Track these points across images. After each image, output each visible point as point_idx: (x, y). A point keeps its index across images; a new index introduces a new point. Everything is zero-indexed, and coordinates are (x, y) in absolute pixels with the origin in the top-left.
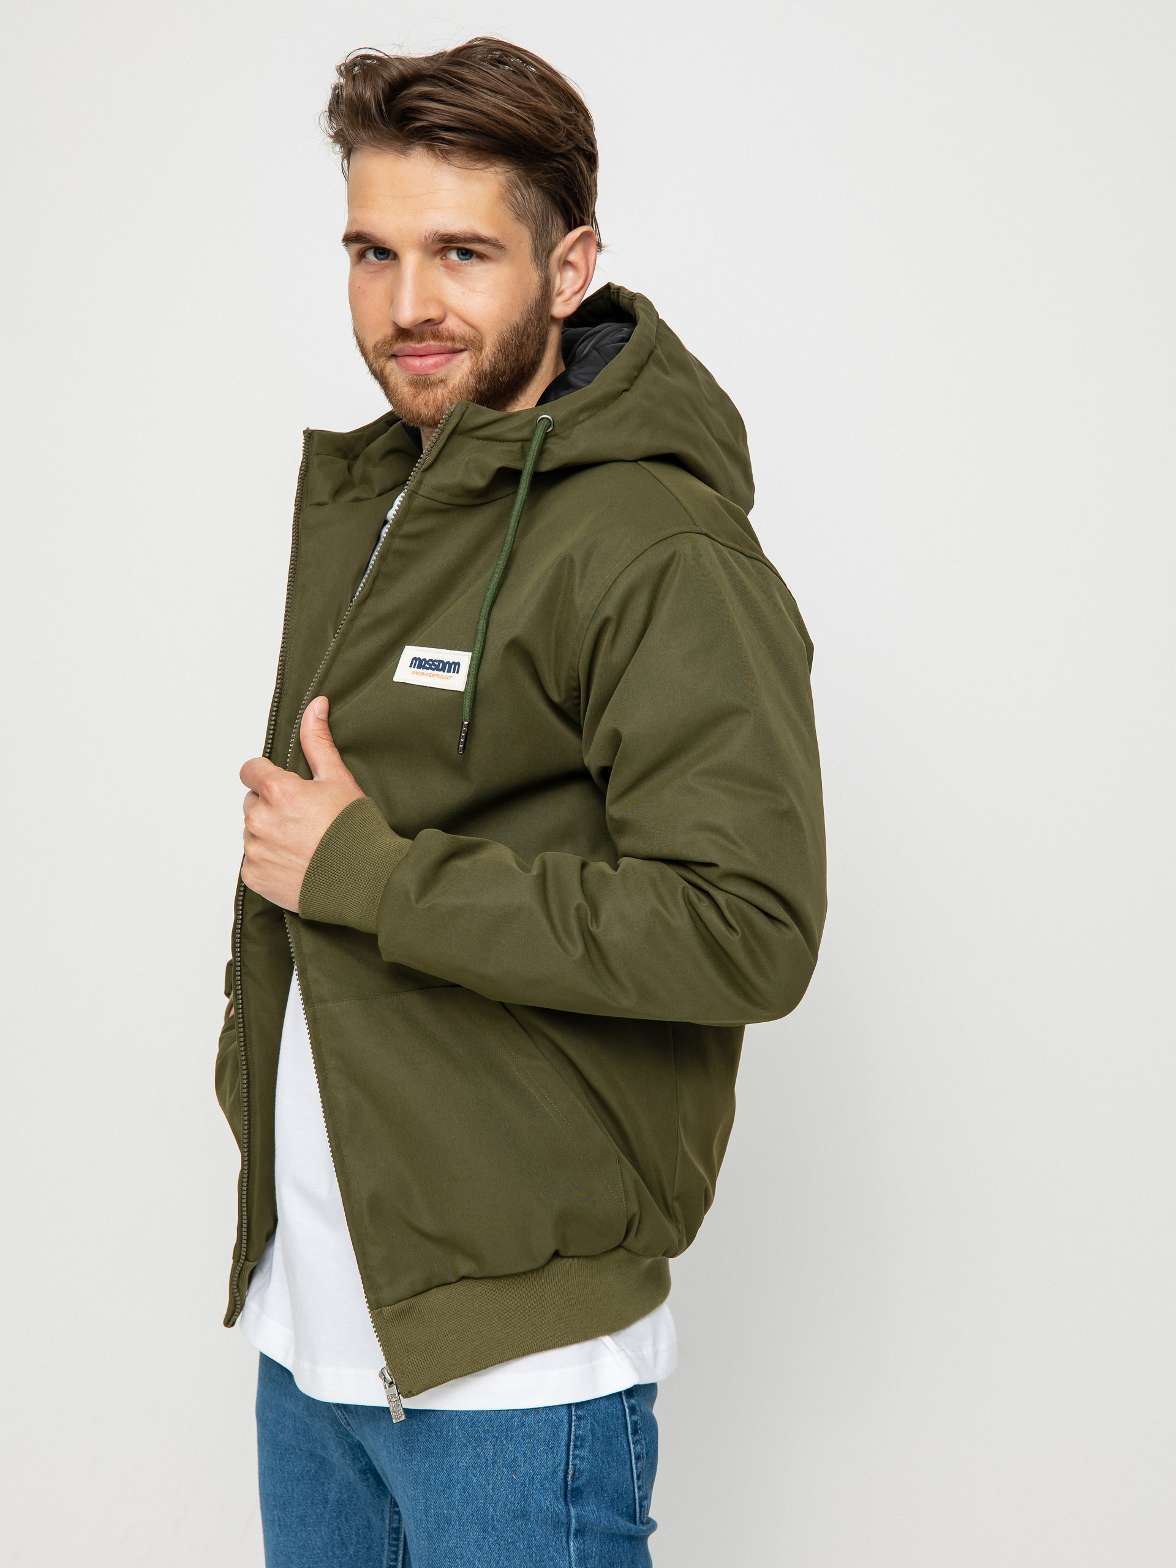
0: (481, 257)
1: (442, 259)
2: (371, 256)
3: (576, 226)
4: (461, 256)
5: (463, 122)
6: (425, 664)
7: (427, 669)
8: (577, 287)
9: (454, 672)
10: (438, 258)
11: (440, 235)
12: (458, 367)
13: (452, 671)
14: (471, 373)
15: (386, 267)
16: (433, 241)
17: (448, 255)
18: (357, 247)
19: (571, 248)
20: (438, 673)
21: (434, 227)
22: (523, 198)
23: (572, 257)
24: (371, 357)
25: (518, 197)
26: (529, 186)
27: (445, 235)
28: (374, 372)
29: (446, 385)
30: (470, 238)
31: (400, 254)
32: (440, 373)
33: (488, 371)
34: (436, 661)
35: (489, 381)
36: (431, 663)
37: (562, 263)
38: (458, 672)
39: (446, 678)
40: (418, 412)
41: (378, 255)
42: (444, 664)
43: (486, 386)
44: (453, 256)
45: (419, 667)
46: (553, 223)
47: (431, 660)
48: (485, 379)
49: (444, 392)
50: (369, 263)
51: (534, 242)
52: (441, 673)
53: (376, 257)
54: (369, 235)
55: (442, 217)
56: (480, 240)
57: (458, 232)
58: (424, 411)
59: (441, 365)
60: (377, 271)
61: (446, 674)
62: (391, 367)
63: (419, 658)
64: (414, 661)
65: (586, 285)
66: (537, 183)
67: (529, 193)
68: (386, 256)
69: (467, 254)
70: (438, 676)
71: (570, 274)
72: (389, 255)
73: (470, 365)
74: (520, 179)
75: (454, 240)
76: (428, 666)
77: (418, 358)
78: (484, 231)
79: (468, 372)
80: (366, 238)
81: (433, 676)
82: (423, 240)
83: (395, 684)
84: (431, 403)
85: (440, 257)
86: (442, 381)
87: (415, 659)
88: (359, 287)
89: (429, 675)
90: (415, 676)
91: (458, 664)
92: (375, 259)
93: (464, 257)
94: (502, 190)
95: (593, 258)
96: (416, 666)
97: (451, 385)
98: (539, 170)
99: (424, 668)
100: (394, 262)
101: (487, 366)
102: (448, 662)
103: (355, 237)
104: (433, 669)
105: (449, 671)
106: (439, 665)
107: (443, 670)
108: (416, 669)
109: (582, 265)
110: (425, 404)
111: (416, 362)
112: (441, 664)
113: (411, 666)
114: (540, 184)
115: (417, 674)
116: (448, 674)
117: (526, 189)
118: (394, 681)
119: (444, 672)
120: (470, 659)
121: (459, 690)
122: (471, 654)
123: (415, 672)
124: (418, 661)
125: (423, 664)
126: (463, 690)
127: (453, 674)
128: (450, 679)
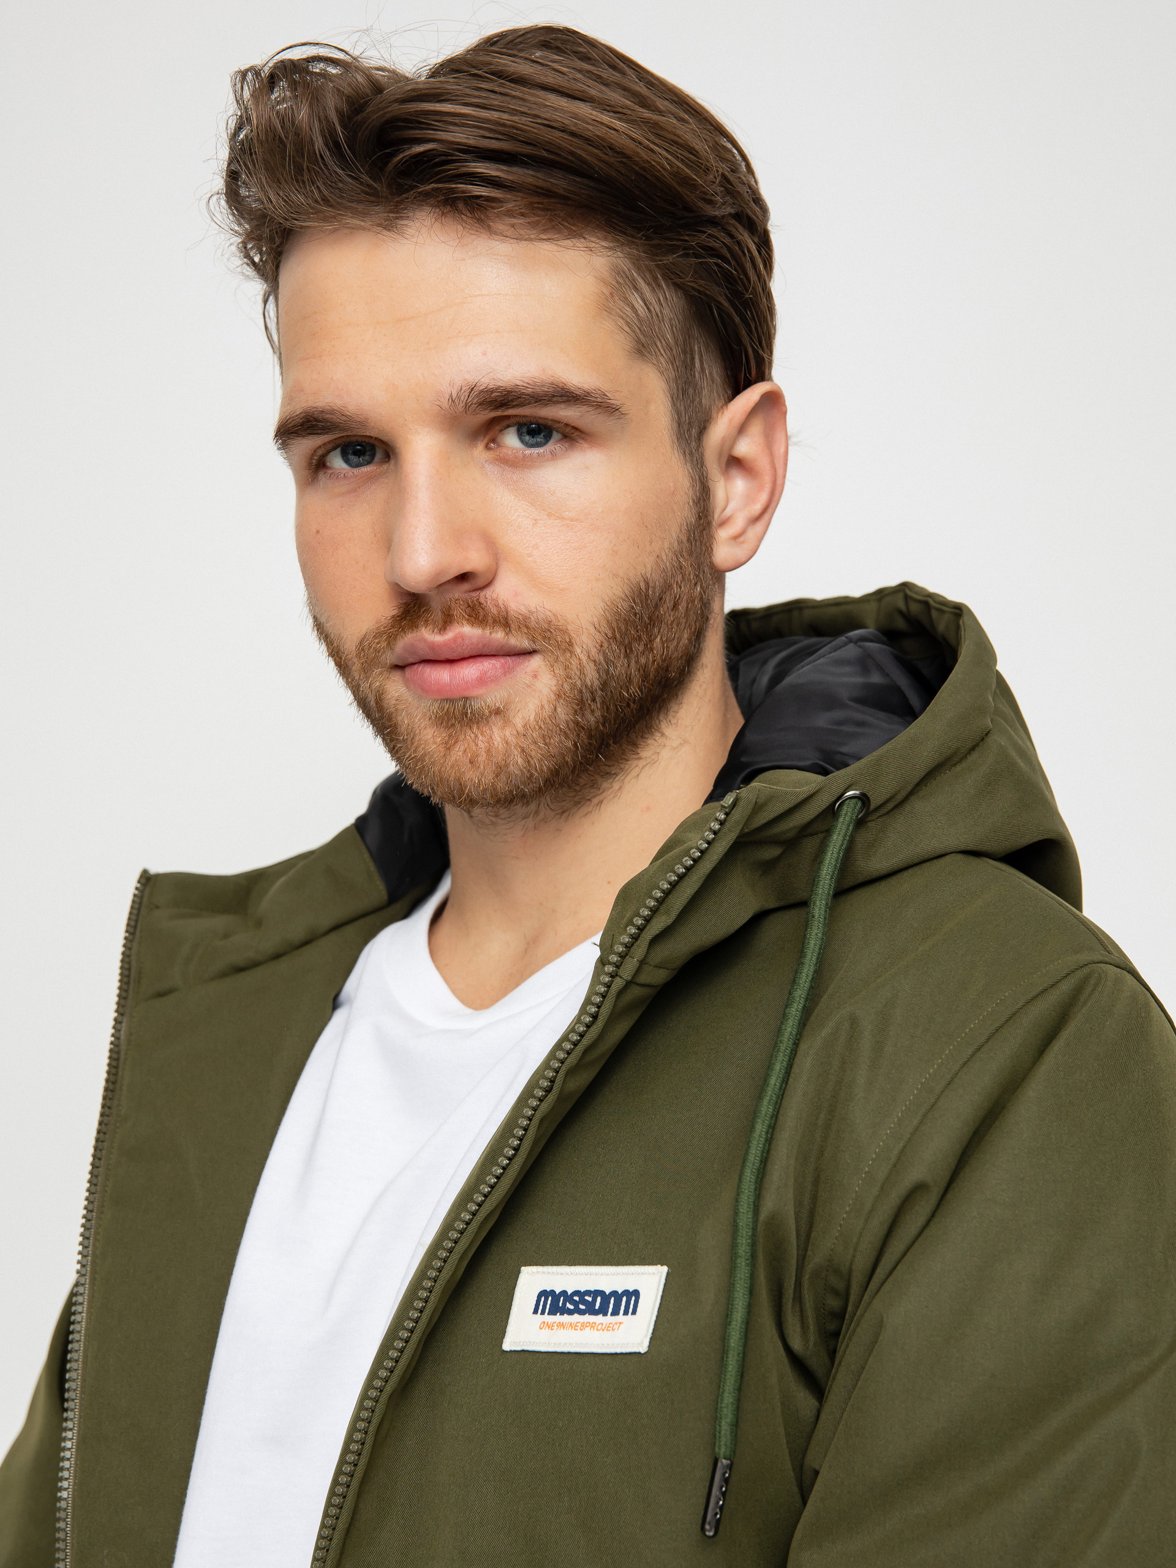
0: (572, 435)
1: (487, 447)
2: (337, 462)
3: (748, 384)
4: (527, 438)
5: (511, 138)
6: (564, 1304)
7: (570, 1312)
8: (758, 507)
9: (626, 1313)
10: (481, 446)
11: (482, 391)
12: (529, 686)
13: (622, 1312)
14: (559, 696)
15: (371, 479)
16: (467, 406)
17: (498, 440)
18: (307, 445)
19: (742, 429)
20: (591, 1319)
21: (467, 376)
22: (648, 308)
23: (744, 448)
24: (356, 668)
25: (637, 306)
26: (659, 286)
27: (492, 391)
28: (363, 703)
29: (507, 722)
30: (546, 394)
31: (400, 444)
32: (492, 697)
33: (596, 683)
34: (588, 1293)
35: (603, 703)
36: (576, 1298)
37: (724, 459)
38: (634, 1312)
39: (608, 1328)
40: (458, 780)
41: (351, 457)
42: (606, 1298)
43: (598, 713)
44: (511, 440)
45: (552, 1312)
46: (703, 369)
47: (577, 1293)
48: (594, 700)
49: (507, 733)
50: (336, 476)
51: (674, 404)
52: (599, 1318)
53: (347, 461)
54: (332, 412)
55: (484, 354)
56: (566, 396)
57: (518, 383)
58: (471, 776)
59: (495, 680)
60: (355, 490)
61: (609, 1319)
62: (395, 689)
63: (553, 1292)
64: (543, 1299)
65: (773, 505)
66: (673, 278)
67: (659, 300)
68: (367, 458)
69: (539, 433)
70: (592, 1326)
71: (739, 484)
72: (373, 456)
73: (554, 682)
74: (639, 269)
75: (512, 401)
76: (572, 1307)
77: (447, 667)
78: (577, 377)
79: (553, 696)
80: (326, 420)
81: (584, 1326)
82: (445, 405)
83: (507, 1356)
84: (482, 758)
85: (486, 441)
86: (498, 712)
87: (544, 1294)
88: (318, 532)
89: (574, 1327)
90: (546, 1331)
91: (636, 1293)
92: (344, 466)
93: (532, 441)
94: (605, 291)
95: (782, 450)
96: (547, 1311)
97: (518, 722)
98: (672, 250)
99: (564, 1311)
100: (385, 467)
101: (592, 675)
102: (614, 1293)
103: (302, 425)
104: (581, 1313)
105: (615, 1313)
106: (594, 1300)
107: (603, 1311)
108: (547, 1318)
109: (762, 463)
110: (471, 762)
111: (442, 675)
112: (599, 1299)
113: (535, 1312)
114: (679, 281)
115: (550, 1326)
116: (614, 1319)
117: (653, 290)
118: (504, 1351)
119: (605, 1314)
120: (663, 1281)
121: (636, 1350)
122: (664, 1269)
123: (545, 1325)
124: (550, 1298)
125: (560, 1305)
126: (643, 1349)
127: (626, 1317)
128: (616, 1329)
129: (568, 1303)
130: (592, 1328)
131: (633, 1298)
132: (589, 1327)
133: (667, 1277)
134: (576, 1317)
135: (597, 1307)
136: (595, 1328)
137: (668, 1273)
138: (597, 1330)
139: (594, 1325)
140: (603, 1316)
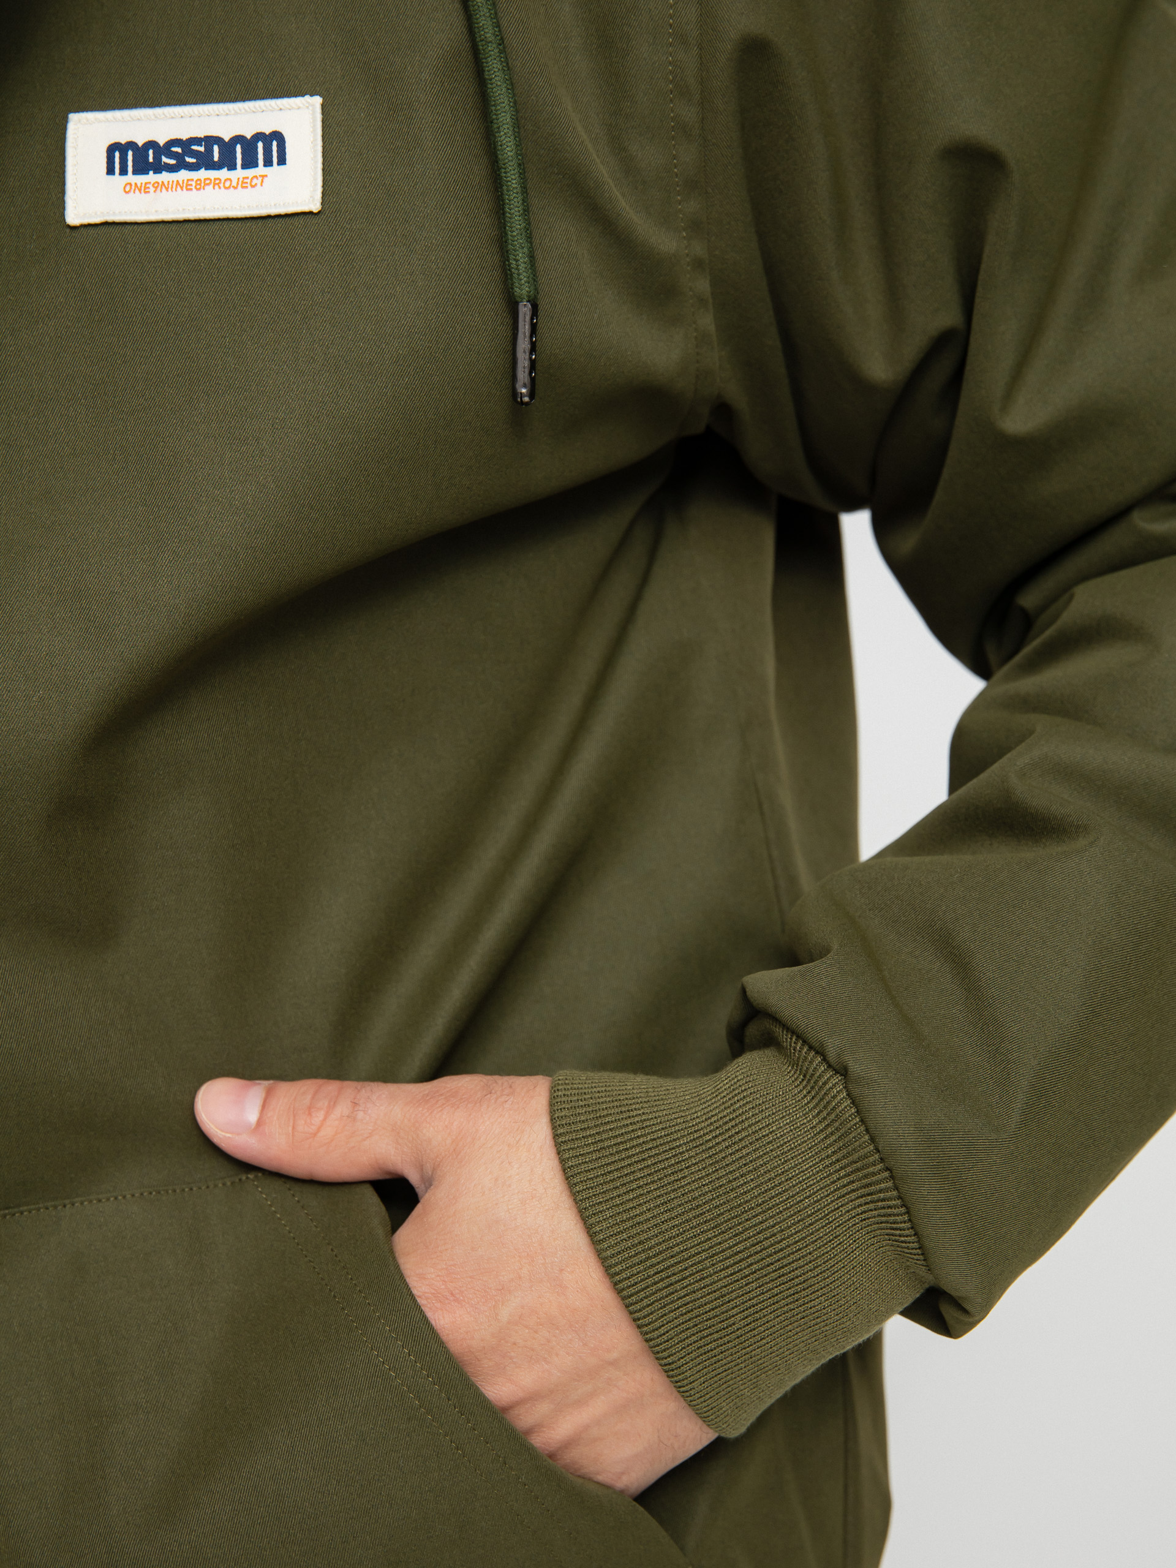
6: (157, 158)
7: (172, 169)
9: (268, 163)
13: (261, 161)
20: (212, 174)
34: (195, 141)
36: (176, 150)
38: (282, 161)
39: (243, 184)
42: (227, 148)
45: (140, 170)
47: (174, 142)
52: (224, 173)
61: (239, 173)
63: (131, 145)
64: (117, 154)
70: (217, 183)
76: (173, 162)
81: (200, 185)
83: (75, 234)
87: (117, 147)
89: (187, 186)
90: (137, 197)
91: (278, 136)
96: (130, 169)
99: (158, 168)
104: (192, 167)
105: (249, 163)
106: (209, 151)
107: (227, 164)
108: (131, 177)
112: (216, 148)
113: (110, 171)
115: (144, 189)
116: (250, 172)
118: (69, 226)
119: (232, 167)
120: (319, 117)
121: (306, 209)
122: (317, 100)
123: (133, 187)
124: (130, 153)
125: (151, 159)
126: (315, 206)
127: (269, 169)
128: (259, 185)
129: (163, 157)
130: (217, 187)
131: (275, 143)
132: (212, 186)
133: (322, 109)
134: (183, 175)
135: (216, 158)
136: (222, 185)
137: (323, 106)
138: (226, 188)
139: (217, 182)
140: (228, 170)
